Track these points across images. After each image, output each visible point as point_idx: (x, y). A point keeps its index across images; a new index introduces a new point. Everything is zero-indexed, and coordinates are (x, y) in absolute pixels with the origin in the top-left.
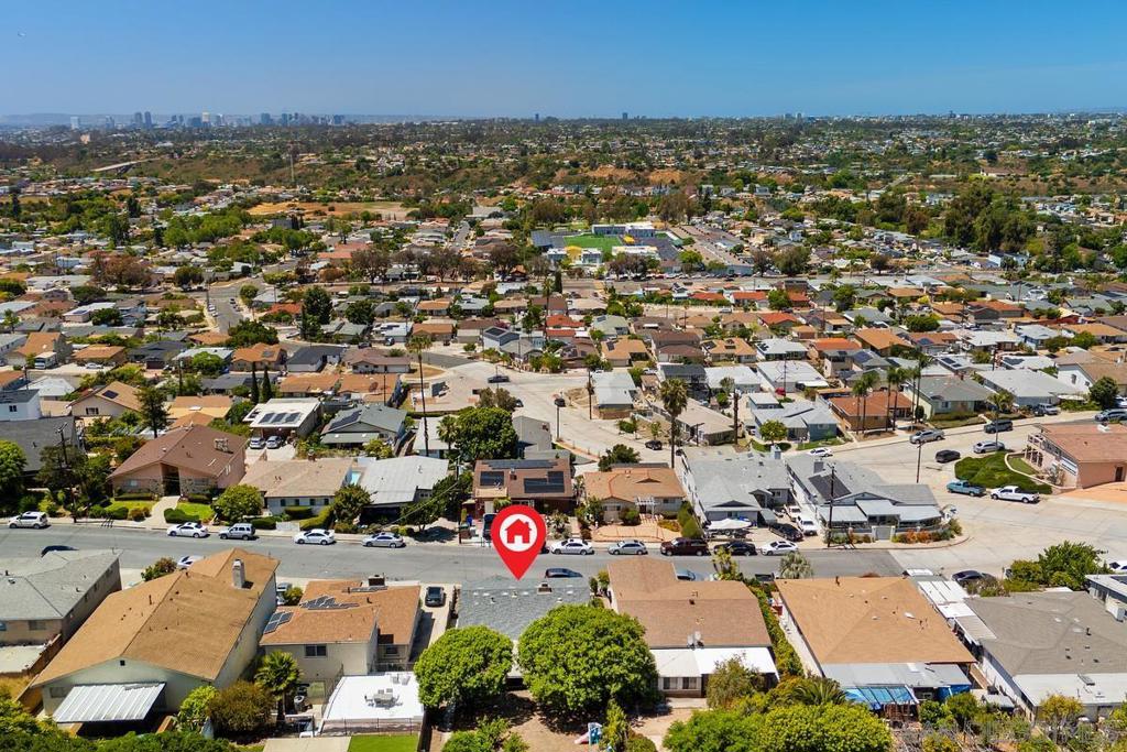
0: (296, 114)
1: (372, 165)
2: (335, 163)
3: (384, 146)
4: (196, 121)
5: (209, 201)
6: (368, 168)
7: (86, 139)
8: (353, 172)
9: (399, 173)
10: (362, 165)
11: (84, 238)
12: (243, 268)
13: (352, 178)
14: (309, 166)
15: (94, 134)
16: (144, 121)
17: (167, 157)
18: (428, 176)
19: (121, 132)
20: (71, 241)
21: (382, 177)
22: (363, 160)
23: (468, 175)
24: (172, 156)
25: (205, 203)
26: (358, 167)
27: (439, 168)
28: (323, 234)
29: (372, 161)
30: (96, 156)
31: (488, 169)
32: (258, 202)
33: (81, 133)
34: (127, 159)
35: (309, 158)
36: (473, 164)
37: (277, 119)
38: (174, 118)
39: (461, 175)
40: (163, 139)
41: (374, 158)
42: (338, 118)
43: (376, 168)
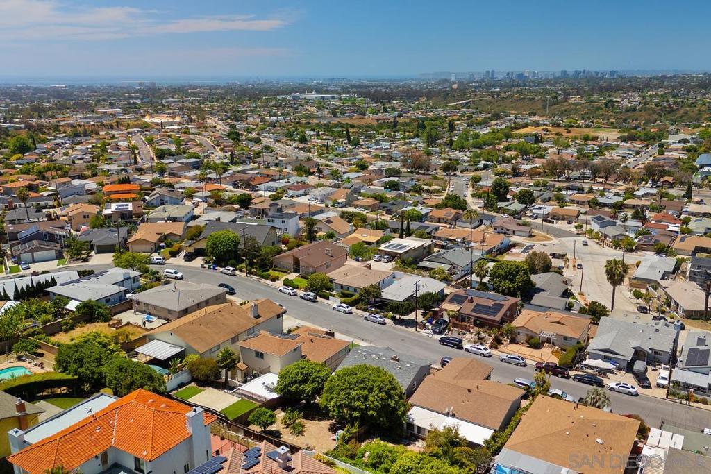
0: (584, 71)
1: (616, 104)
2: (592, 102)
3: (634, 91)
4: (520, 75)
5: (497, 124)
6: (613, 106)
7: (455, 86)
8: (602, 109)
9: (634, 109)
10: (610, 104)
11: (417, 142)
12: (484, 164)
13: (600, 112)
14: (574, 104)
15: (460, 83)
16: (490, 76)
17: (490, 97)
18: (655, 112)
19: (475, 82)
20: (410, 143)
21: (621, 112)
22: (611, 101)
23: (686, 113)
24: (493, 97)
25: (494, 125)
26: (606, 105)
27: (665, 107)
28: (552, 147)
29: (618, 102)
30: (454, 96)
31: (703, 108)
32: (526, 125)
33: (454, 83)
34: (470, 98)
35: (577, 99)
36: (694, 105)
37: (571, 74)
38: (508, 74)
39: (681, 112)
40: (495, 86)
41: (619, 100)
42: (612, 73)
43: (618, 106)
